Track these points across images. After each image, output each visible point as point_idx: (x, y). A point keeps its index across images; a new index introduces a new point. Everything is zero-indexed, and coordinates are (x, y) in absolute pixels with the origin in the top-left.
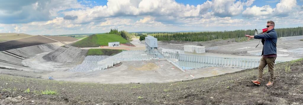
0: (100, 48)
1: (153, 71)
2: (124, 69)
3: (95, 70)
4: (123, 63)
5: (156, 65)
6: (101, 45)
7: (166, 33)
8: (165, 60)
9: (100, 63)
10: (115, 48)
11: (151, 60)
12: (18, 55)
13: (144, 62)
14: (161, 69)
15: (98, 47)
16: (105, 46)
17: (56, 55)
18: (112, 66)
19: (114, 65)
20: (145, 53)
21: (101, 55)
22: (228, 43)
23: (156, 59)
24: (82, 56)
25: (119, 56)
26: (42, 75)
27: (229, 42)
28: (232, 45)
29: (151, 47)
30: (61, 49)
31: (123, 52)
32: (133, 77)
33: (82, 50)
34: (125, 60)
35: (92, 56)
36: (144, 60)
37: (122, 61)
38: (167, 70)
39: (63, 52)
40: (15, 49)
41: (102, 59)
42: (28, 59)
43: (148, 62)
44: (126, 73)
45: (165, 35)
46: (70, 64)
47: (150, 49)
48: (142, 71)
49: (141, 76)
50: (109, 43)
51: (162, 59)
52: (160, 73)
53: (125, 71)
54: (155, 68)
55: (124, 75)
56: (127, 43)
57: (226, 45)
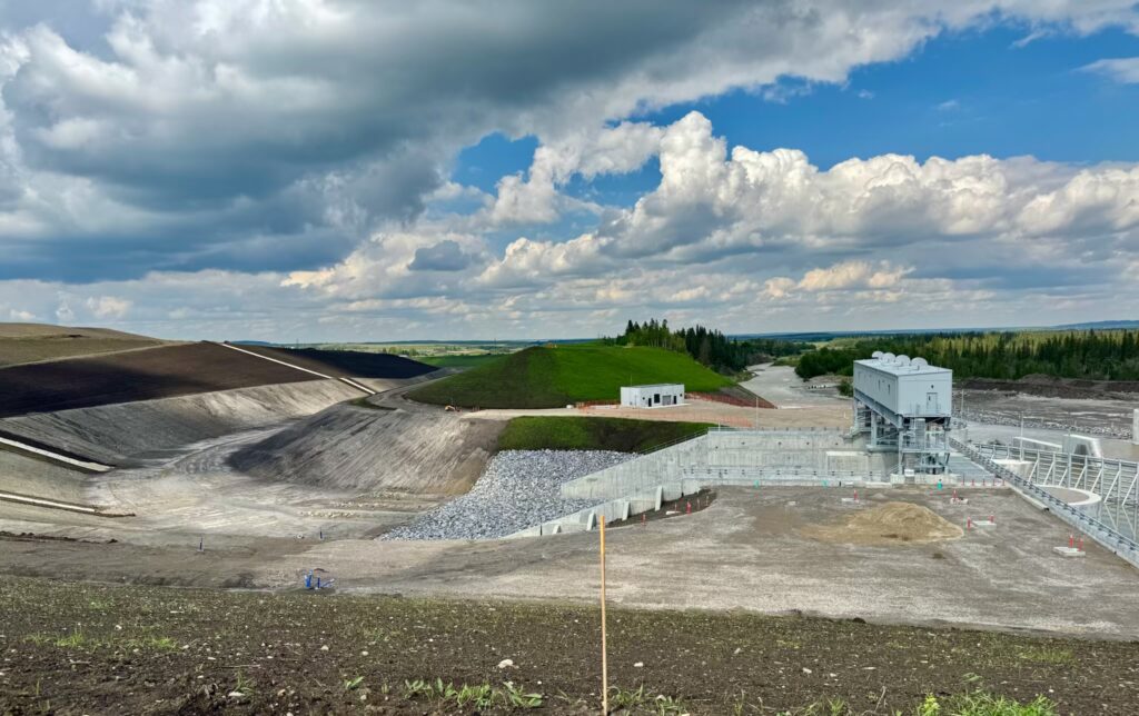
0: (570, 411)
1: (924, 550)
2: (734, 528)
3: (555, 531)
4: (720, 493)
5: (942, 519)
6: (580, 400)
7: (980, 335)
8: (998, 492)
9: (572, 489)
10: (659, 413)
11: (899, 487)
12: (65, 446)
13: (855, 496)
14: (983, 541)
15: (564, 406)
16: (600, 404)
17: (317, 449)
18: (658, 508)
19: (664, 503)
20: (848, 446)
21: (579, 448)
23: (932, 479)
24: (474, 455)
25: (687, 454)
26: (256, 569)
29: (903, 411)
30: (350, 415)
31: (712, 438)
32: (804, 581)
33: (473, 422)
34: (732, 479)
35: (529, 453)
36: (849, 481)
37: (711, 481)
38: (1022, 554)
39: (359, 431)
40: (46, 417)
41: (585, 469)
42: (131, 471)
43: (880, 496)
44: (750, 551)
45: (980, 349)
46: (403, 495)
47: (899, 425)
48: (851, 546)
49: (851, 576)
50: (624, 390)
51: (978, 485)
52: (973, 565)
53: (747, 542)
54: (937, 534)
55: (740, 564)
56: (724, 390)
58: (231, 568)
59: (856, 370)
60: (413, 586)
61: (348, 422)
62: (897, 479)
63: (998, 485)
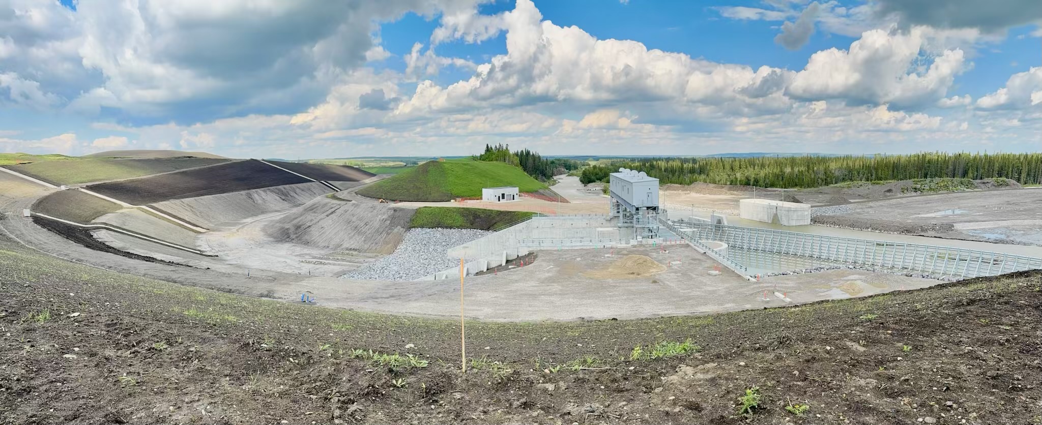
0: (453, 204)
1: (647, 279)
2: (547, 275)
3: (444, 278)
4: (540, 254)
5: (656, 262)
6: (458, 197)
7: (673, 159)
8: (682, 246)
9: (455, 252)
10: (505, 206)
11: (634, 246)
12: (187, 218)
13: (612, 253)
14: (676, 273)
15: (449, 201)
16: (470, 199)
17: (308, 224)
18: (504, 264)
19: (507, 261)
20: (608, 224)
21: (458, 227)
22: (888, 194)
23: (651, 241)
24: (396, 230)
25: (521, 231)
26: (276, 288)
27: (890, 191)
28: (904, 201)
29: (636, 204)
30: (326, 205)
31: (534, 221)
32: (585, 302)
33: (395, 210)
34: (546, 246)
35: (428, 230)
36: (608, 244)
37: (534, 248)
38: (694, 276)
39: (332, 213)
40: (177, 201)
41: (461, 241)
42: (217, 233)
43: (625, 252)
44: (556, 287)
45: (672, 167)
46: (355, 253)
47: (634, 212)
48: (610, 280)
49: (610, 296)
50: (484, 190)
51: (673, 243)
52: (672, 285)
53: (554, 282)
54: (654, 270)
55: (550, 295)
56: (541, 191)
57: (881, 203)
58: (263, 287)
59: (611, 179)
60: (361, 305)
61: (325, 208)
62: (633, 242)
63: (683, 242)
